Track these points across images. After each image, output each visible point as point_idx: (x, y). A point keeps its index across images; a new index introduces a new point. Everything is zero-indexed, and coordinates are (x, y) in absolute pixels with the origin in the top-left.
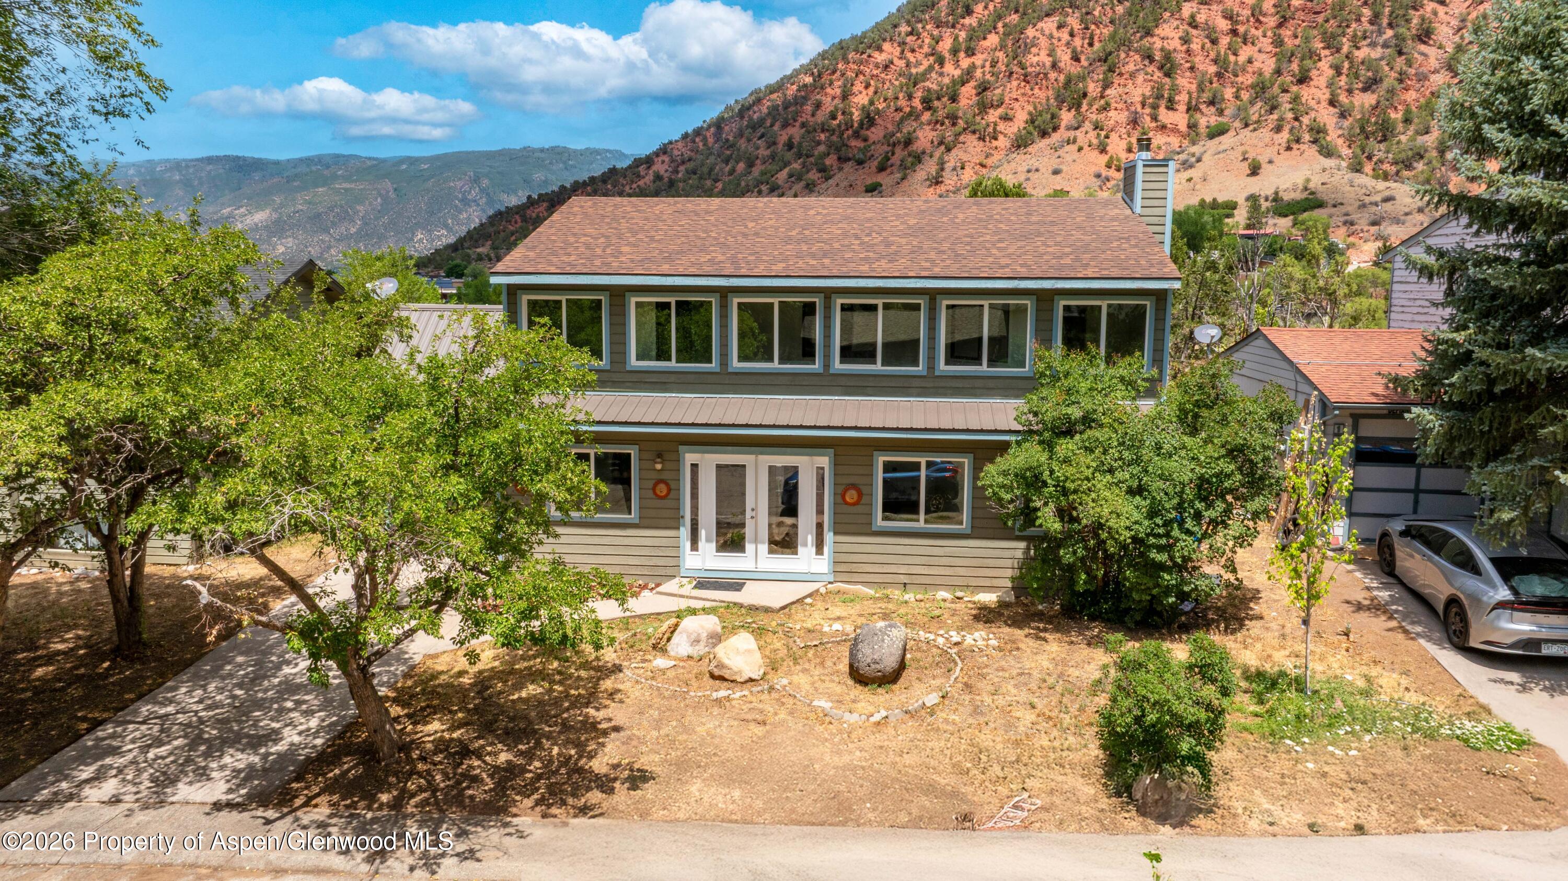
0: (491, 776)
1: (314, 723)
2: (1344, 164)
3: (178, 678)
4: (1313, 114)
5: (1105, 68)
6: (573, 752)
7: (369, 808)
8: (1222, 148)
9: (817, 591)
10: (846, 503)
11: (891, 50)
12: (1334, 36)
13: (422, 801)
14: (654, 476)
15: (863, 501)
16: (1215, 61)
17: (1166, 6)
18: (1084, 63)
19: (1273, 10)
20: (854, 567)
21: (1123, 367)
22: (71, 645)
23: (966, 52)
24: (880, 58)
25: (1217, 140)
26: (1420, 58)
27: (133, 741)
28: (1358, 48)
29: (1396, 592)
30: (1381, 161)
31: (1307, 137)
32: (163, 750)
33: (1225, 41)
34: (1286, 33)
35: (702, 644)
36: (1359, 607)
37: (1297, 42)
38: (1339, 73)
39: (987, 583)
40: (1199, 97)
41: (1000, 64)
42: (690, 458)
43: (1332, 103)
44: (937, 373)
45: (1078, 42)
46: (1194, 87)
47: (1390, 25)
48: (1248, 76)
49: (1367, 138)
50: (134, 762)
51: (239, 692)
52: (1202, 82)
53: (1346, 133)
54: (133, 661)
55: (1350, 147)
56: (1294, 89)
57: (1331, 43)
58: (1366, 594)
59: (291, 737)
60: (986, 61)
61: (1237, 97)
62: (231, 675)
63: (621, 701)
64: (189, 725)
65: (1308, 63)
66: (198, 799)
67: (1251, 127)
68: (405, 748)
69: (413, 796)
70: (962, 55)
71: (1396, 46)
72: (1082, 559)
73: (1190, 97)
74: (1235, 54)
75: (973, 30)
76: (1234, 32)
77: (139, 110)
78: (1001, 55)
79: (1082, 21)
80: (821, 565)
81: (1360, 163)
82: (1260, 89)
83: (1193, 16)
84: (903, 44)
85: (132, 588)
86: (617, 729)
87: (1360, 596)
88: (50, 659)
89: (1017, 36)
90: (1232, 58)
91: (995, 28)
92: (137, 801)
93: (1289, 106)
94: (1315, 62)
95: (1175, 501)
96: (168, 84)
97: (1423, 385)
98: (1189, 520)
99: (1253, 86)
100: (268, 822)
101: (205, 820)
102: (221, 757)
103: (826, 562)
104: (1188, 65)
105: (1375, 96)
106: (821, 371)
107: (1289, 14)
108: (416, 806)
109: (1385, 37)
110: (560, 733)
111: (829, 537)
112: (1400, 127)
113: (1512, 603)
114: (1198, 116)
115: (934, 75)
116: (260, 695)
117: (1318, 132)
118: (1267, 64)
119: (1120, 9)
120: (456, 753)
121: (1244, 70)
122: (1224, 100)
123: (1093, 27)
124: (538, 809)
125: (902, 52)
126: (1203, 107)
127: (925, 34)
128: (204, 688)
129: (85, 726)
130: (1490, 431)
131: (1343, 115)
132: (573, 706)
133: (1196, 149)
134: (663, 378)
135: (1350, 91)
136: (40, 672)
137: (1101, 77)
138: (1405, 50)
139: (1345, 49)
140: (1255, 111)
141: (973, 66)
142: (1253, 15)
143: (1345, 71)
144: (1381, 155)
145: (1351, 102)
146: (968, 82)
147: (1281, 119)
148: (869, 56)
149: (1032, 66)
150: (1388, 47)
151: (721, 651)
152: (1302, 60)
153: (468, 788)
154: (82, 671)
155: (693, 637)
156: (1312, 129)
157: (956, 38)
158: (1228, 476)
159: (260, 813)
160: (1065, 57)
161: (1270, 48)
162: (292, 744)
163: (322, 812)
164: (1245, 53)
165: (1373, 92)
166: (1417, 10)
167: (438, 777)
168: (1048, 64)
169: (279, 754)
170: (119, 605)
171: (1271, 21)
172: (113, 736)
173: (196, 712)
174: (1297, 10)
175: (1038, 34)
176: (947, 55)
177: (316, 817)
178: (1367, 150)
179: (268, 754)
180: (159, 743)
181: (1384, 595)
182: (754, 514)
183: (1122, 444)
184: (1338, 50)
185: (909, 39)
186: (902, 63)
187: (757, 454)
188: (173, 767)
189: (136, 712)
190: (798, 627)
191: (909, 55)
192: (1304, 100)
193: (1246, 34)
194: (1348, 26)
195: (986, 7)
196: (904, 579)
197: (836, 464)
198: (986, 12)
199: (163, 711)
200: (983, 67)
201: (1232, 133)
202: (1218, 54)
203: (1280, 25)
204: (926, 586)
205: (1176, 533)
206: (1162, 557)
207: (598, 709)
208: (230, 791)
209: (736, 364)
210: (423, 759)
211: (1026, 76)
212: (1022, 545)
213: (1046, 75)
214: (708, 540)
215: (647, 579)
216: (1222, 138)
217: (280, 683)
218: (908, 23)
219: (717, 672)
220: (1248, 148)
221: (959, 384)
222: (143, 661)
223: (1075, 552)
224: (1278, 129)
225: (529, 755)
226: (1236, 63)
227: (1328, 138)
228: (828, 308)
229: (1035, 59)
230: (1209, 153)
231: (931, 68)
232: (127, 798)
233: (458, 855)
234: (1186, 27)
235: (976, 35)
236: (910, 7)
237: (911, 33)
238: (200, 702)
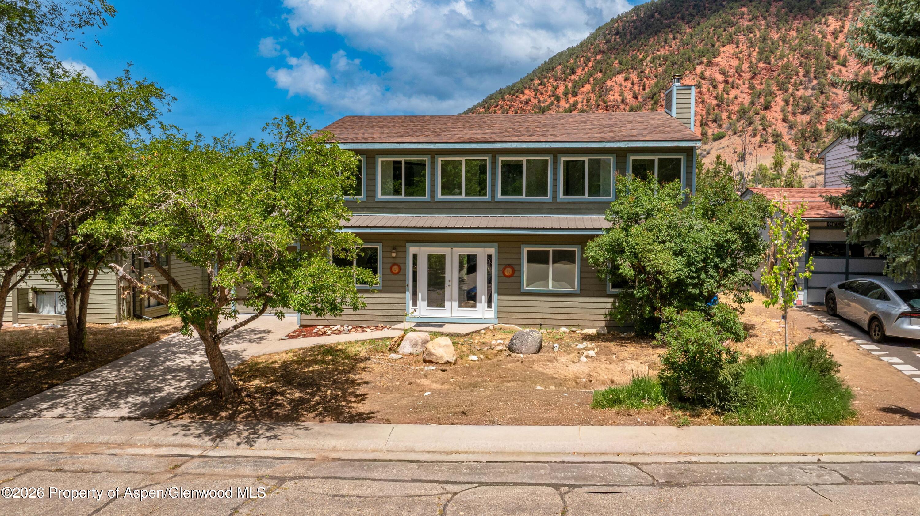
0: (290, 404)
1: (183, 384)
2: (793, 155)
3: (103, 367)
4: (774, 127)
5: (652, 102)
6: (339, 393)
7: (214, 419)
8: (721, 146)
9: (488, 328)
10: (505, 276)
11: (529, 93)
12: (783, 84)
13: (246, 415)
14: (392, 261)
15: (515, 275)
16: (716, 98)
17: (687, 67)
18: (640, 99)
19: (748, 70)
20: (510, 315)
21: (668, 188)
22: (41, 354)
23: (572, 94)
24: (523, 98)
25: (718, 142)
26: (834, 96)
27: (74, 392)
28: (798, 90)
29: (838, 323)
30: (814, 153)
31: (771, 139)
32: (92, 396)
33: (721, 87)
34: (756, 82)
35: (419, 346)
36: (816, 330)
37: (763, 87)
38: (788, 104)
39: (590, 323)
40: (707, 118)
41: (592, 101)
42: (413, 250)
43: (784, 120)
44: (558, 200)
45: (636, 88)
46: (704, 112)
47: (815, 78)
48: (735, 106)
49: (806, 140)
50: (74, 401)
51: (139, 372)
52: (709, 109)
53: (793, 137)
54: (77, 360)
55: (796, 145)
56: (762, 112)
57: (782, 87)
58: (821, 324)
59: (168, 390)
60: (584, 99)
61: (729, 118)
62: (135, 365)
63: (369, 371)
64: (109, 385)
65: (769, 98)
66: (111, 416)
67: (738, 134)
68: (238, 390)
69: (241, 412)
70: (570, 96)
71: (819, 89)
72: (648, 296)
73: (702, 118)
74: (727, 94)
75: (576, 82)
76: (726, 82)
77: (99, 23)
78: (592, 96)
79: (638, 76)
80: (490, 314)
81: (802, 154)
82: (743, 113)
83: (702, 73)
84: (536, 90)
85: (79, 318)
86: (366, 383)
87: (816, 325)
88: (28, 359)
89: (601, 85)
90: (726, 96)
91: (589, 81)
92: (74, 417)
93: (759, 122)
94: (773, 98)
95: (703, 256)
96: (116, 9)
97: (847, 201)
98: (711, 270)
99: (738, 112)
100: (152, 425)
101: (114, 424)
102: (126, 398)
103: (493, 312)
104: (700, 100)
105: (809, 117)
106: (490, 200)
107: (757, 72)
108: (243, 418)
109: (812, 84)
110: (332, 384)
111: (495, 297)
112: (824, 134)
113: (911, 312)
114: (707, 128)
115: (554, 107)
116: (152, 373)
117: (777, 137)
118: (746, 100)
119: (660, 70)
120: (268, 393)
121: (733, 103)
122: (721, 119)
123: (645, 79)
124: (317, 418)
125: (536, 95)
126: (710, 123)
127: (549, 85)
128: (119, 371)
129: (47, 386)
130: (890, 216)
131: (791, 127)
132: (339, 373)
133: (706, 147)
134: (397, 205)
135: (794, 114)
136: (22, 365)
137: (650, 107)
138: (824, 91)
139: (790, 91)
140: (740, 125)
141: (577, 102)
142: (737, 72)
143: (791, 103)
144: (814, 149)
145: (795, 120)
146: (573, 110)
147: (755, 130)
148: (517, 97)
149: (610, 101)
150: (815, 89)
151: (430, 346)
152: (766, 96)
153: (275, 409)
154: (47, 365)
155: (413, 342)
156: (773, 135)
157: (566, 87)
158: (733, 242)
159: (148, 421)
160: (629, 97)
161: (747, 90)
162: (170, 393)
163: (186, 421)
164: (733, 93)
165: (808, 114)
166: (830, 69)
167: (257, 405)
168: (619, 100)
169: (161, 397)
170: (71, 327)
171: (747, 76)
172: (63, 390)
173: (113, 381)
174: (762, 69)
175: (613, 84)
176: (561, 96)
177: (182, 423)
178: (806, 147)
179: (155, 397)
180: (90, 393)
181: (831, 324)
182: (450, 284)
183: (669, 227)
184: (786, 91)
185: (539, 87)
186: (536, 101)
187: (452, 247)
188: (97, 403)
189: (78, 381)
190: (476, 341)
191: (540, 96)
192: (768, 119)
193: (733, 83)
194: (791, 78)
195: (583, 70)
196: (539, 322)
197: (499, 252)
198: (583, 72)
199: (93, 380)
200: (582, 102)
201: (727, 138)
202: (718, 93)
203: (752, 78)
204: (553, 326)
205: (703, 276)
206: (696, 291)
207: (355, 375)
208: (130, 412)
209: (439, 196)
210: (248, 396)
211: (607, 107)
212: (611, 300)
213: (618, 106)
214: (423, 300)
215: (385, 323)
216: (721, 140)
217: (164, 369)
218: (539, 78)
219: (427, 358)
220: (737, 146)
221: (571, 206)
222: (84, 359)
223: (643, 292)
224: (754, 135)
225: (313, 395)
226: (728, 99)
227: (783, 140)
228: (494, 163)
229: (612, 98)
230: (714, 149)
231: (552, 103)
232: (69, 415)
233: (267, 437)
234: (698, 79)
235: (578, 85)
236: (540, 70)
237: (541, 84)
238: (116, 376)
